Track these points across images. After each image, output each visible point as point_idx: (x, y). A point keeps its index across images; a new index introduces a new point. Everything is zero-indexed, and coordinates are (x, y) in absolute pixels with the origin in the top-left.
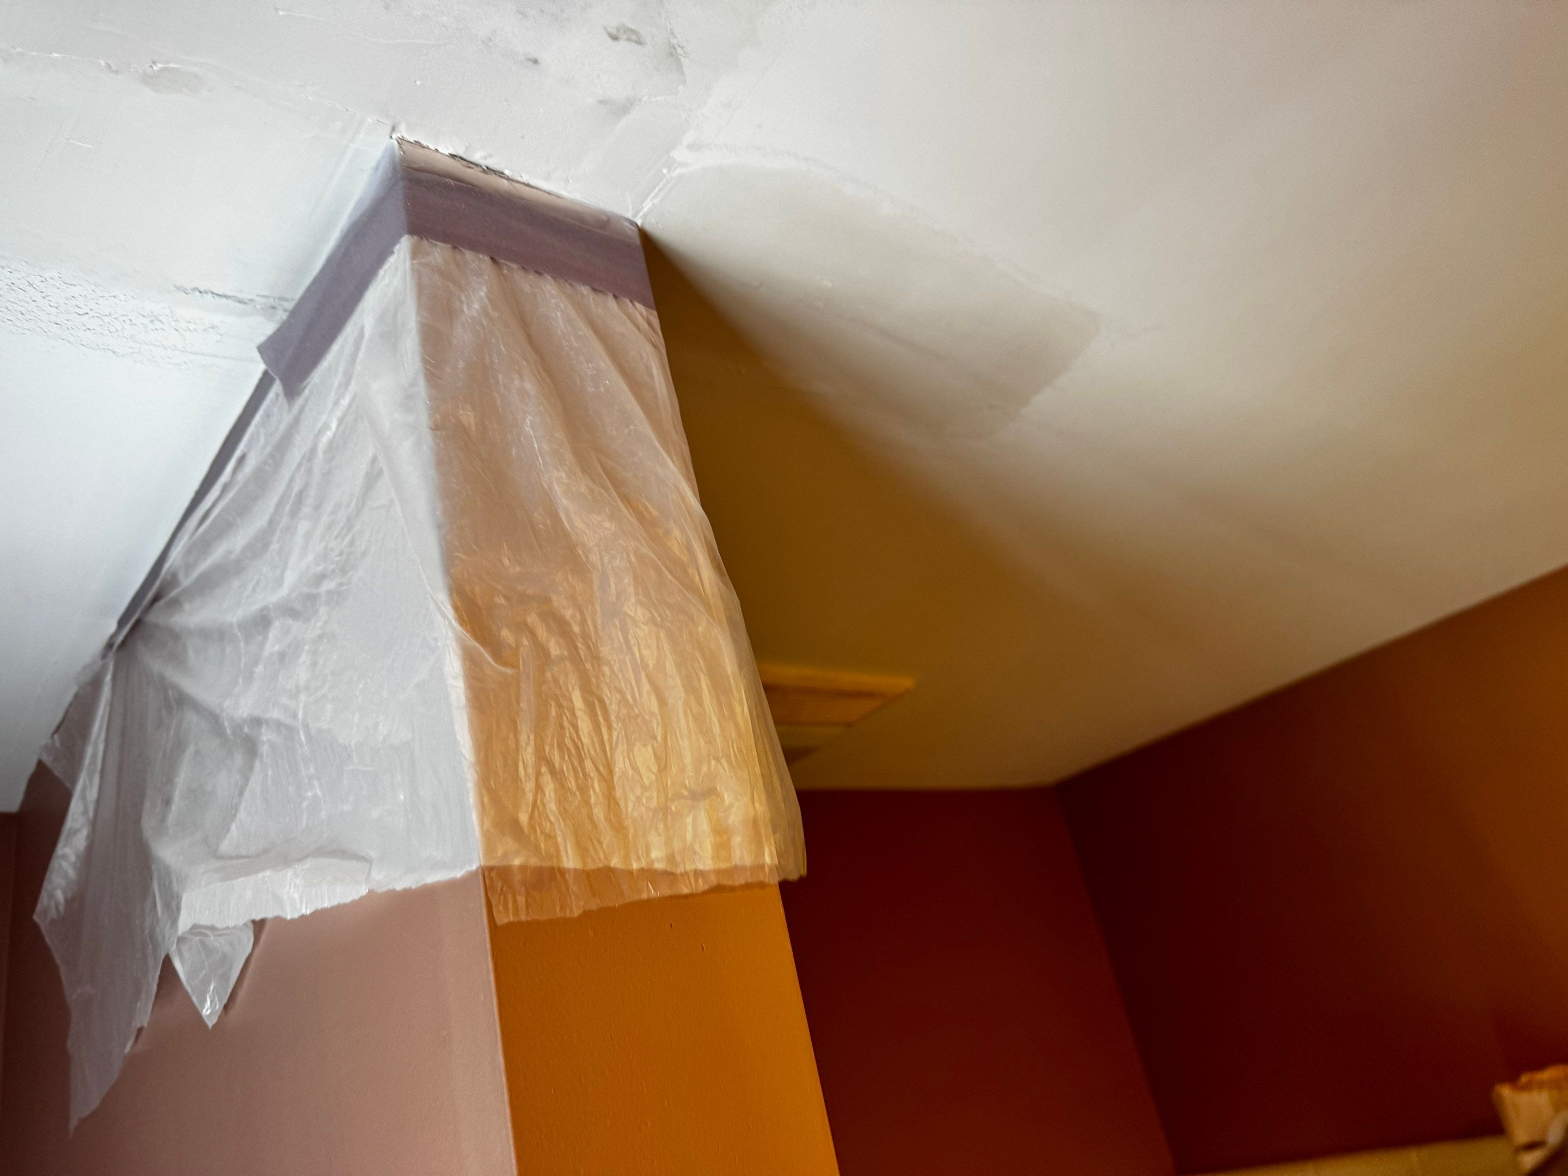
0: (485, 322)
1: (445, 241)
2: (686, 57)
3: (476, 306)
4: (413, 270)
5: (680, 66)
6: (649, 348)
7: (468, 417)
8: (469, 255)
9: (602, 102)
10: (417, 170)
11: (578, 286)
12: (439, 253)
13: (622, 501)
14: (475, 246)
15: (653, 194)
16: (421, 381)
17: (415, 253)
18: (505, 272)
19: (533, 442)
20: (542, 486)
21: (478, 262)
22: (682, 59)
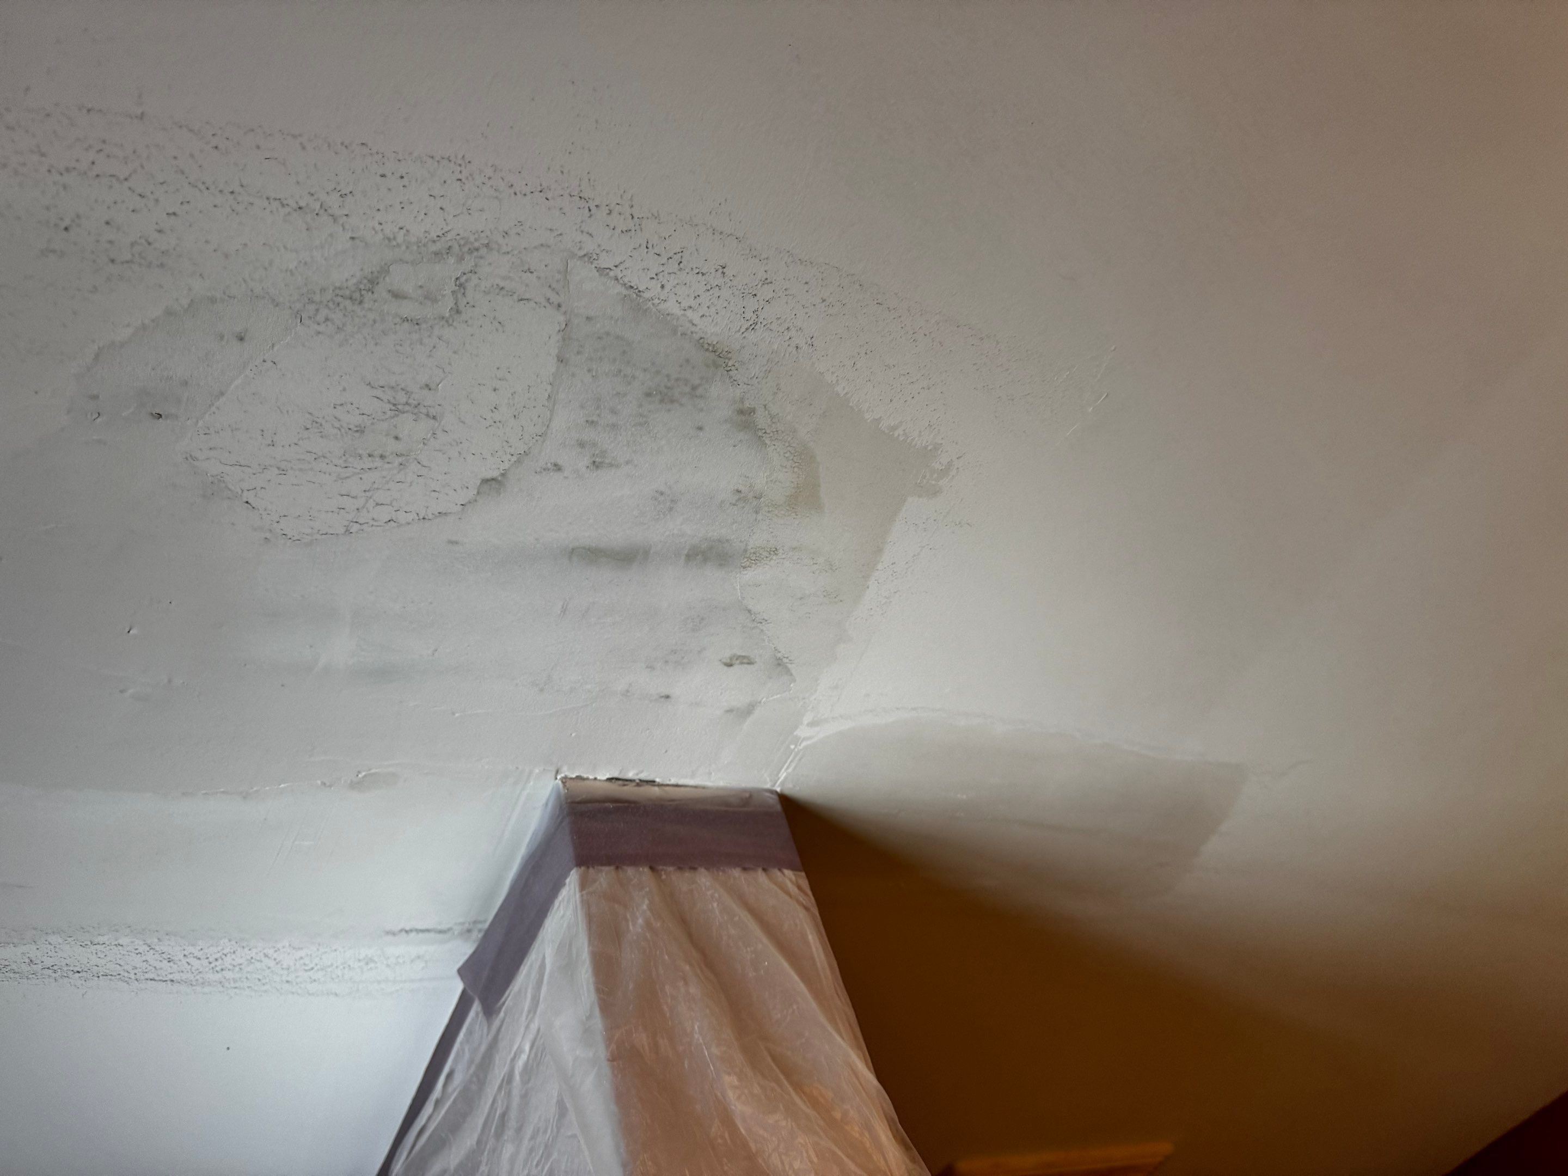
0: (648, 935)
1: (609, 864)
2: (791, 663)
3: (640, 921)
4: (582, 901)
5: (788, 672)
6: (802, 913)
7: (642, 1039)
8: (630, 871)
9: (730, 711)
10: (579, 803)
11: (730, 871)
12: (604, 877)
13: (795, 1089)
14: (634, 860)
15: (785, 767)
16: (597, 1012)
17: (584, 884)
18: (664, 877)
19: (703, 1049)
20: (716, 1096)
21: (639, 876)
22: (789, 666)
